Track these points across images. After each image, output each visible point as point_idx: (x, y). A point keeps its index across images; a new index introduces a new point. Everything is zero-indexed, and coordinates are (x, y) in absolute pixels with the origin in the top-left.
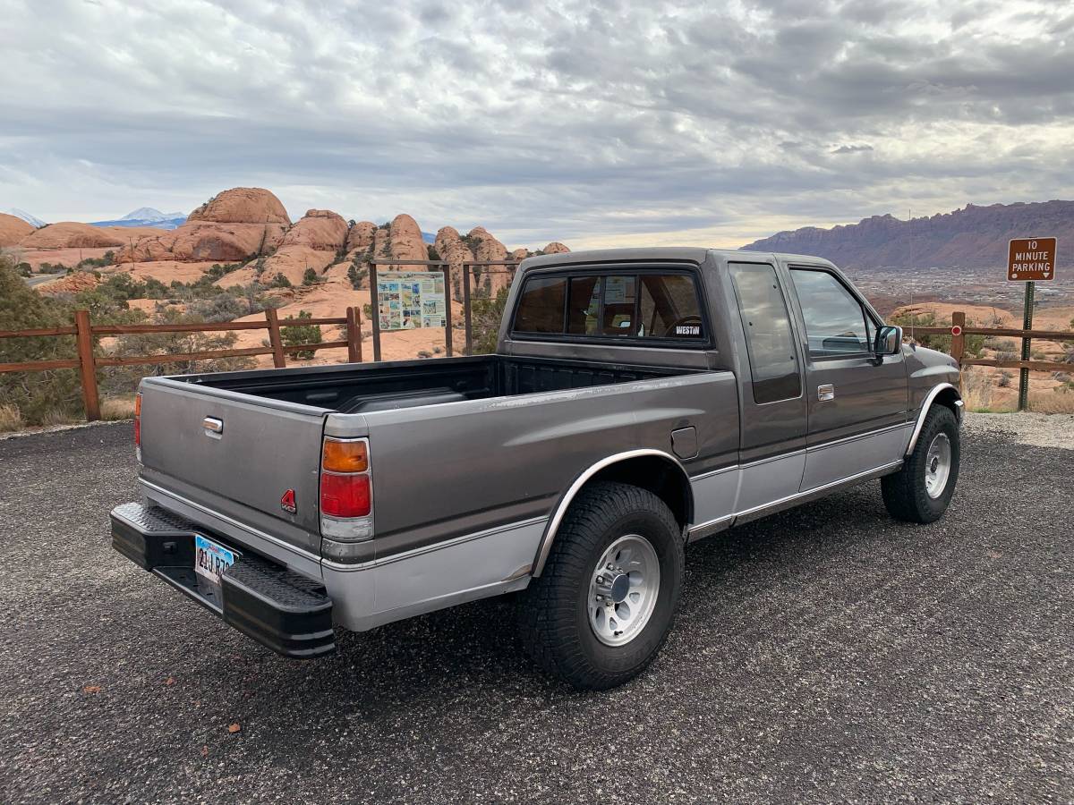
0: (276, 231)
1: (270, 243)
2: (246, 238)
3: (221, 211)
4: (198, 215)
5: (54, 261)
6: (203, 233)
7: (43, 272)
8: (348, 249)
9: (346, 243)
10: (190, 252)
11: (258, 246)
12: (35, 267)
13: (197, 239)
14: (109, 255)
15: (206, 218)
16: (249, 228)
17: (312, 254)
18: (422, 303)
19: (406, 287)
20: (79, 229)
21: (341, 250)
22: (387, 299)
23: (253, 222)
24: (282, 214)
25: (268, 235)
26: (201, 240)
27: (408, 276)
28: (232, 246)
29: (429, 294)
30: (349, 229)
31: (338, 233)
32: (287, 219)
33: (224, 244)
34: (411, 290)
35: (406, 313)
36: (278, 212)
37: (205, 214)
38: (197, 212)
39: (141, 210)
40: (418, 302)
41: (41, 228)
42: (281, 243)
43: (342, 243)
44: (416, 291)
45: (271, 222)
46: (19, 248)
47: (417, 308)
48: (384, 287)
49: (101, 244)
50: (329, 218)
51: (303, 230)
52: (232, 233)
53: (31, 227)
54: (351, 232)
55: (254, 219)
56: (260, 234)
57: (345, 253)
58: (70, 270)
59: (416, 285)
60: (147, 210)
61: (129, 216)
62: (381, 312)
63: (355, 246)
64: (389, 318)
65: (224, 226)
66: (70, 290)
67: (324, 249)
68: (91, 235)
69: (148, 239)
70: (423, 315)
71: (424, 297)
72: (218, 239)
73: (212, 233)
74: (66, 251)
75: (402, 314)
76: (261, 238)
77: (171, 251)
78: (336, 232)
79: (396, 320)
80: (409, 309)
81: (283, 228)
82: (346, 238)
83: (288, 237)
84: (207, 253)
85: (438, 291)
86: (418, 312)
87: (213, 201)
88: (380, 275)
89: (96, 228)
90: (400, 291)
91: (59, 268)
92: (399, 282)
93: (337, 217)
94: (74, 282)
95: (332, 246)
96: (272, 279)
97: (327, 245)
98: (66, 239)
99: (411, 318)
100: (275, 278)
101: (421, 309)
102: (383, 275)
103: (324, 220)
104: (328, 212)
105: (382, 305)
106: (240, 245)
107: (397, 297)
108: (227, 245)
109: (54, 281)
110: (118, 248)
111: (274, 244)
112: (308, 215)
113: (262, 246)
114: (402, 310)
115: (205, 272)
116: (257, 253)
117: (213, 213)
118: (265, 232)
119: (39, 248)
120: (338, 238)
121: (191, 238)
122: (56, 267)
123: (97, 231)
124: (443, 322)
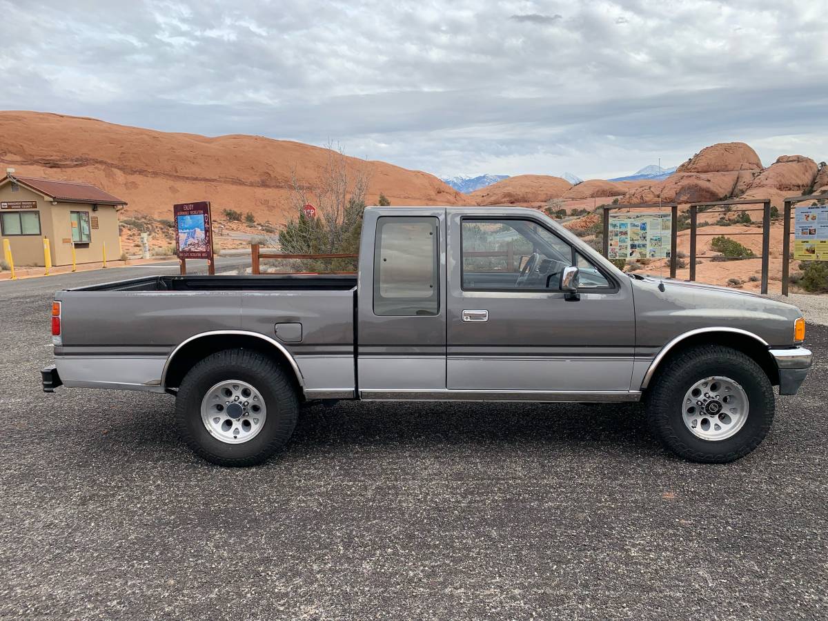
0: (747, 177)
1: (741, 186)
2: (720, 183)
3: (702, 164)
4: (684, 168)
5: (580, 207)
6: (685, 182)
7: (573, 215)
8: (815, 188)
9: (814, 182)
10: (673, 197)
11: (730, 190)
12: (569, 212)
13: (680, 187)
14: (615, 202)
15: (688, 170)
16: (724, 175)
17: (777, 194)
18: (648, 238)
19: (634, 225)
20: (601, 184)
21: (807, 189)
22: (616, 235)
23: (728, 171)
24: (756, 161)
25: (740, 180)
26: (683, 188)
27: (637, 217)
28: (707, 191)
29: (656, 231)
30: (819, 171)
31: (807, 174)
32: (759, 165)
33: (702, 189)
34: (639, 228)
35: (633, 246)
36: (752, 161)
37: (689, 167)
38: (683, 166)
39: (648, 167)
40: (645, 237)
41: (577, 185)
42: (750, 186)
43: (809, 183)
44: (643, 228)
45: (744, 169)
46: (561, 199)
47: (644, 242)
48: (615, 226)
49: (612, 194)
50: (798, 161)
51: (772, 174)
52: (709, 181)
53: (571, 185)
54: (821, 172)
55: (730, 167)
56: (733, 180)
57: (811, 192)
58: (589, 213)
59: (644, 224)
60: (652, 167)
61: (639, 172)
62: (611, 245)
63: (822, 185)
64: (617, 250)
65: (703, 176)
66: (582, 227)
67: (790, 190)
68: (607, 188)
69: (643, 189)
70: (649, 247)
71: (650, 233)
72: (696, 186)
73: (693, 181)
74: (589, 200)
75: (629, 247)
76: (732, 183)
77: (659, 197)
78: (804, 174)
79: (623, 251)
80: (636, 243)
81: (754, 174)
82: (814, 179)
83: (757, 181)
84: (686, 197)
85: (665, 228)
86: (644, 246)
87: (697, 156)
88: (611, 217)
89: (612, 183)
90: (629, 230)
91: (584, 211)
92: (629, 221)
93: (808, 160)
94: (586, 222)
95: (799, 186)
96: (736, 216)
97: (794, 186)
98: (590, 192)
99: (637, 250)
100: (739, 216)
101: (648, 243)
102: (615, 217)
103: (794, 164)
104: (798, 157)
105: (612, 240)
106: (715, 190)
107: (626, 233)
108: (703, 190)
109: (573, 221)
110: (622, 197)
111: (744, 187)
112: (778, 161)
113: (733, 189)
114: (629, 243)
115: (683, 212)
116: (728, 196)
117: (694, 166)
118: (738, 178)
119: (573, 199)
120: (806, 179)
121: (676, 186)
122: (581, 211)
123: (612, 185)
124: (668, 254)
